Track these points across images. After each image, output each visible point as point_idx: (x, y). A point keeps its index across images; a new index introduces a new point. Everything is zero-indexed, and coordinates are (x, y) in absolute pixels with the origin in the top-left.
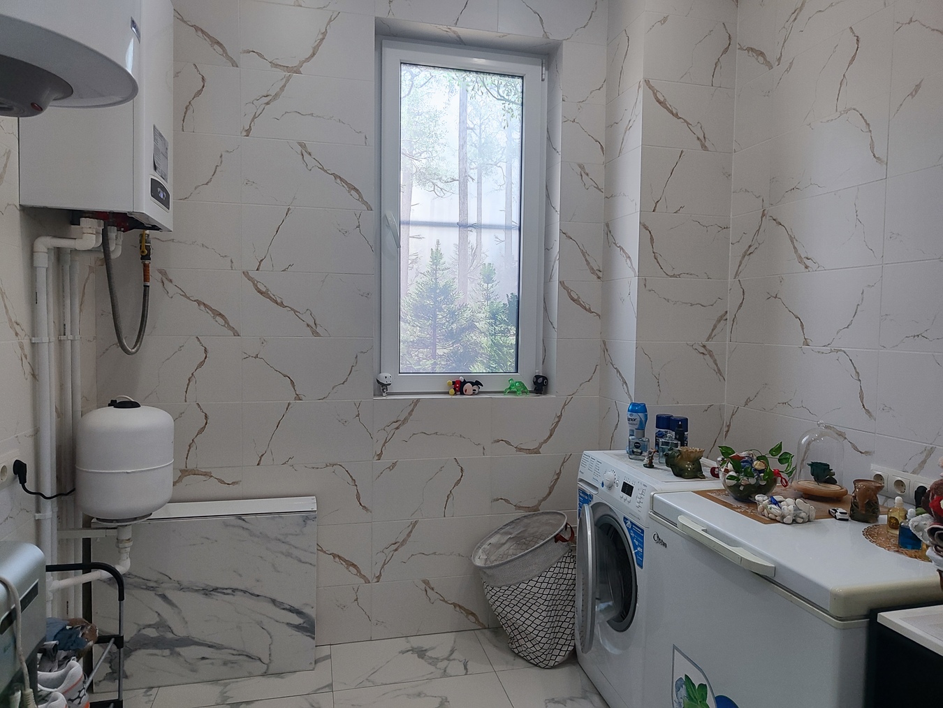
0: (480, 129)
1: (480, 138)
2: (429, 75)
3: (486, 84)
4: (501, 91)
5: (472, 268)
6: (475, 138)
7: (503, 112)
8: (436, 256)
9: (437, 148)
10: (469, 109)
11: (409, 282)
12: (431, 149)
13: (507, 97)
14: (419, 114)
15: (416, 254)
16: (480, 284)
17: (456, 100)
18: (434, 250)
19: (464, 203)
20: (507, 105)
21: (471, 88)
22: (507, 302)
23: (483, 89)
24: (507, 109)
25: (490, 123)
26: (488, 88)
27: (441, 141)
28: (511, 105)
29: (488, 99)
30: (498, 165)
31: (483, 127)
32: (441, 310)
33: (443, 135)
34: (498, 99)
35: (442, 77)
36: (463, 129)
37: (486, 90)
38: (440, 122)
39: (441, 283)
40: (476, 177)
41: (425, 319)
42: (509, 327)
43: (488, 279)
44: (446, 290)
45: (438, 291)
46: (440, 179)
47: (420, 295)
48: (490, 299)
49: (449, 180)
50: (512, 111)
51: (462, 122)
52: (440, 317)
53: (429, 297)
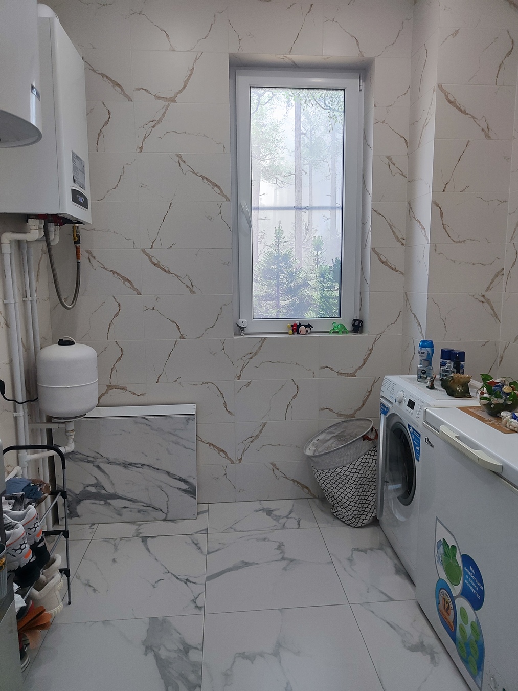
0: (311, 133)
1: (311, 141)
2: (271, 94)
3: (315, 97)
4: (327, 103)
5: (305, 240)
6: (307, 140)
7: (329, 119)
8: (279, 233)
9: (279, 151)
10: (303, 118)
11: (259, 253)
12: (274, 152)
13: (332, 107)
14: (264, 125)
15: (263, 232)
16: (311, 252)
17: (292, 111)
18: (277, 228)
19: (299, 191)
20: (332, 113)
21: (303, 102)
22: (332, 265)
23: (313, 102)
24: (332, 116)
25: (318, 128)
26: (317, 101)
27: (281, 145)
28: (335, 113)
29: (317, 110)
30: (325, 161)
31: (313, 131)
32: (282, 272)
33: (282, 140)
34: (325, 109)
35: (281, 95)
36: (298, 134)
37: (315, 103)
38: (280, 131)
39: (283, 252)
40: (308, 171)
41: (271, 279)
42: (334, 284)
43: (318, 248)
44: (286, 258)
45: (280, 259)
46: (281, 174)
47: (267, 262)
48: (319, 263)
49: (288, 174)
50: (336, 117)
51: (297, 129)
52: (282, 277)
53: (274, 263)
